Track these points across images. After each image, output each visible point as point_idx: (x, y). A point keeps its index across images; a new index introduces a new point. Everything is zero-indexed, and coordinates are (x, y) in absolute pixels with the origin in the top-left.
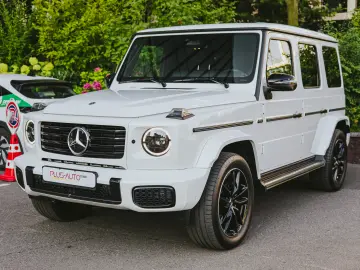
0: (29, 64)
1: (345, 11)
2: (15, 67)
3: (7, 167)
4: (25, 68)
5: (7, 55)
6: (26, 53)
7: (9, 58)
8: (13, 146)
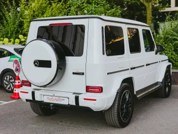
0: (19, 38)
1: (170, 7)
2: (12, 40)
3: (14, 92)
4: (17, 40)
5: (8, 34)
6: (17, 32)
7: (9, 35)
8: (17, 81)
